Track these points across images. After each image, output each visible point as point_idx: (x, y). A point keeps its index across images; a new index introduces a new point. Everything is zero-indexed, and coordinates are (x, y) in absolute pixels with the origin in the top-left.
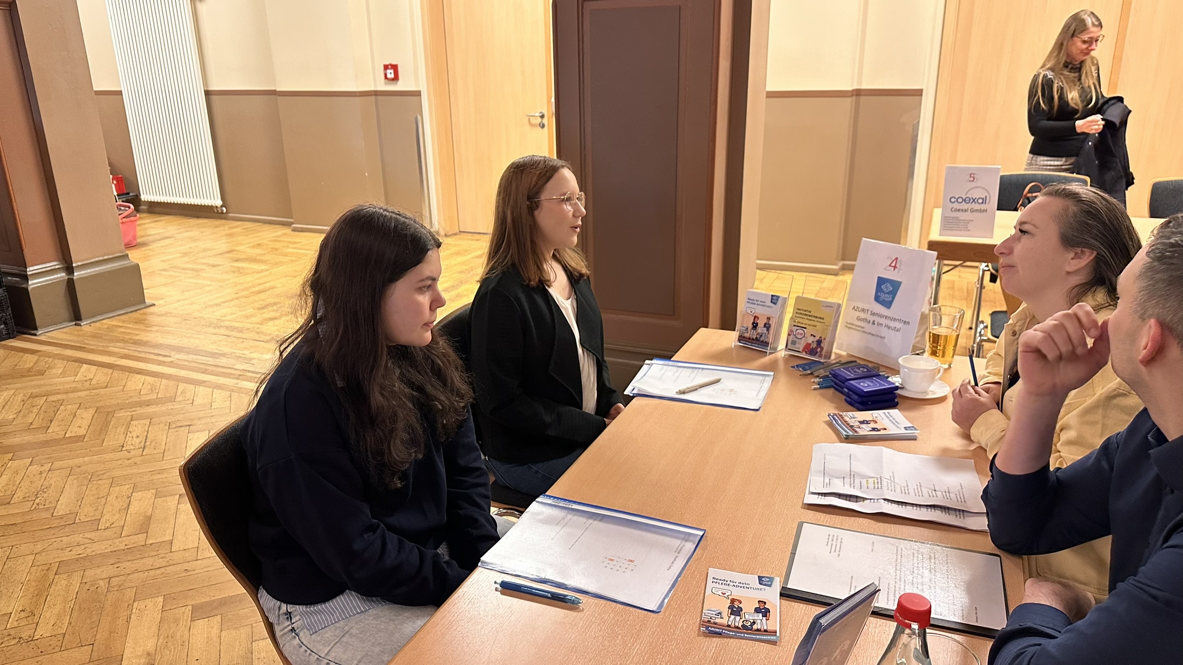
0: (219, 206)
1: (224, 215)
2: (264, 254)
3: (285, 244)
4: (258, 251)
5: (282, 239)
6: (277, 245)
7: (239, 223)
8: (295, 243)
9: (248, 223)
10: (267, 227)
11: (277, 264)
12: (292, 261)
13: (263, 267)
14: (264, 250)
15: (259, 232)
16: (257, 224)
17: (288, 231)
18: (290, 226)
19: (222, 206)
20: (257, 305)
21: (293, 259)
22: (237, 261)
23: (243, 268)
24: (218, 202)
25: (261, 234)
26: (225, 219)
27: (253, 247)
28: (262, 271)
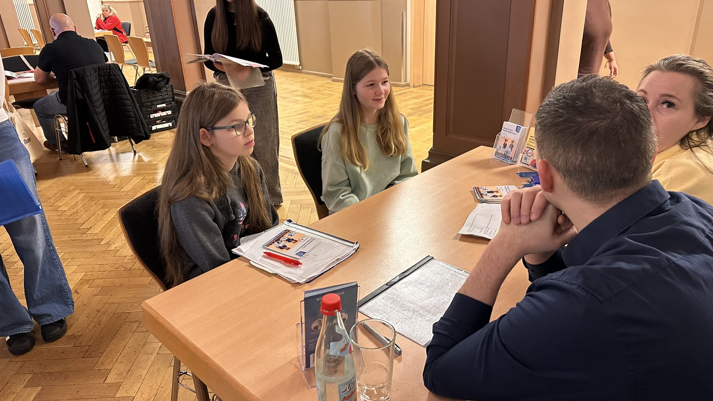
0: (298, 65)
1: (300, 70)
2: (312, 93)
3: (325, 88)
4: (310, 91)
5: (325, 85)
6: (321, 88)
7: (307, 75)
8: (331, 88)
9: (311, 75)
10: (321, 78)
11: (316, 99)
12: (325, 98)
13: (309, 100)
14: (313, 91)
15: (315, 81)
16: (316, 76)
17: (329, 81)
18: (331, 78)
19: (299, 66)
20: (297, 121)
21: (326, 96)
22: (297, 96)
23: (299, 100)
24: (298, 63)
25: (315, 82)
26: (301, 73)
27: (308, 89)
28: (308, 102)
